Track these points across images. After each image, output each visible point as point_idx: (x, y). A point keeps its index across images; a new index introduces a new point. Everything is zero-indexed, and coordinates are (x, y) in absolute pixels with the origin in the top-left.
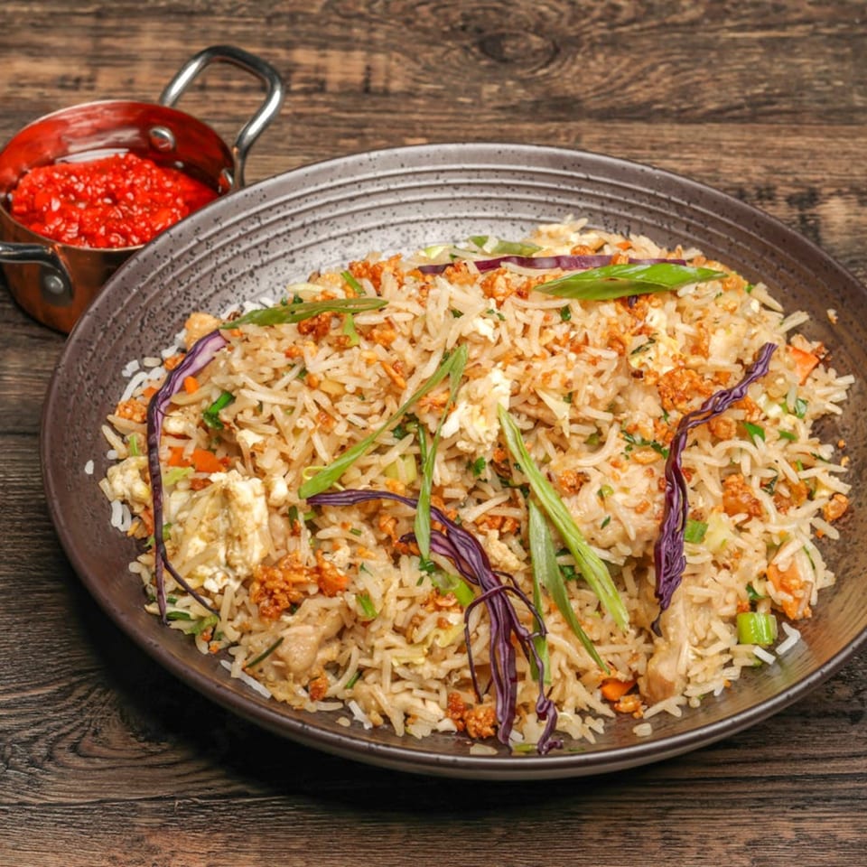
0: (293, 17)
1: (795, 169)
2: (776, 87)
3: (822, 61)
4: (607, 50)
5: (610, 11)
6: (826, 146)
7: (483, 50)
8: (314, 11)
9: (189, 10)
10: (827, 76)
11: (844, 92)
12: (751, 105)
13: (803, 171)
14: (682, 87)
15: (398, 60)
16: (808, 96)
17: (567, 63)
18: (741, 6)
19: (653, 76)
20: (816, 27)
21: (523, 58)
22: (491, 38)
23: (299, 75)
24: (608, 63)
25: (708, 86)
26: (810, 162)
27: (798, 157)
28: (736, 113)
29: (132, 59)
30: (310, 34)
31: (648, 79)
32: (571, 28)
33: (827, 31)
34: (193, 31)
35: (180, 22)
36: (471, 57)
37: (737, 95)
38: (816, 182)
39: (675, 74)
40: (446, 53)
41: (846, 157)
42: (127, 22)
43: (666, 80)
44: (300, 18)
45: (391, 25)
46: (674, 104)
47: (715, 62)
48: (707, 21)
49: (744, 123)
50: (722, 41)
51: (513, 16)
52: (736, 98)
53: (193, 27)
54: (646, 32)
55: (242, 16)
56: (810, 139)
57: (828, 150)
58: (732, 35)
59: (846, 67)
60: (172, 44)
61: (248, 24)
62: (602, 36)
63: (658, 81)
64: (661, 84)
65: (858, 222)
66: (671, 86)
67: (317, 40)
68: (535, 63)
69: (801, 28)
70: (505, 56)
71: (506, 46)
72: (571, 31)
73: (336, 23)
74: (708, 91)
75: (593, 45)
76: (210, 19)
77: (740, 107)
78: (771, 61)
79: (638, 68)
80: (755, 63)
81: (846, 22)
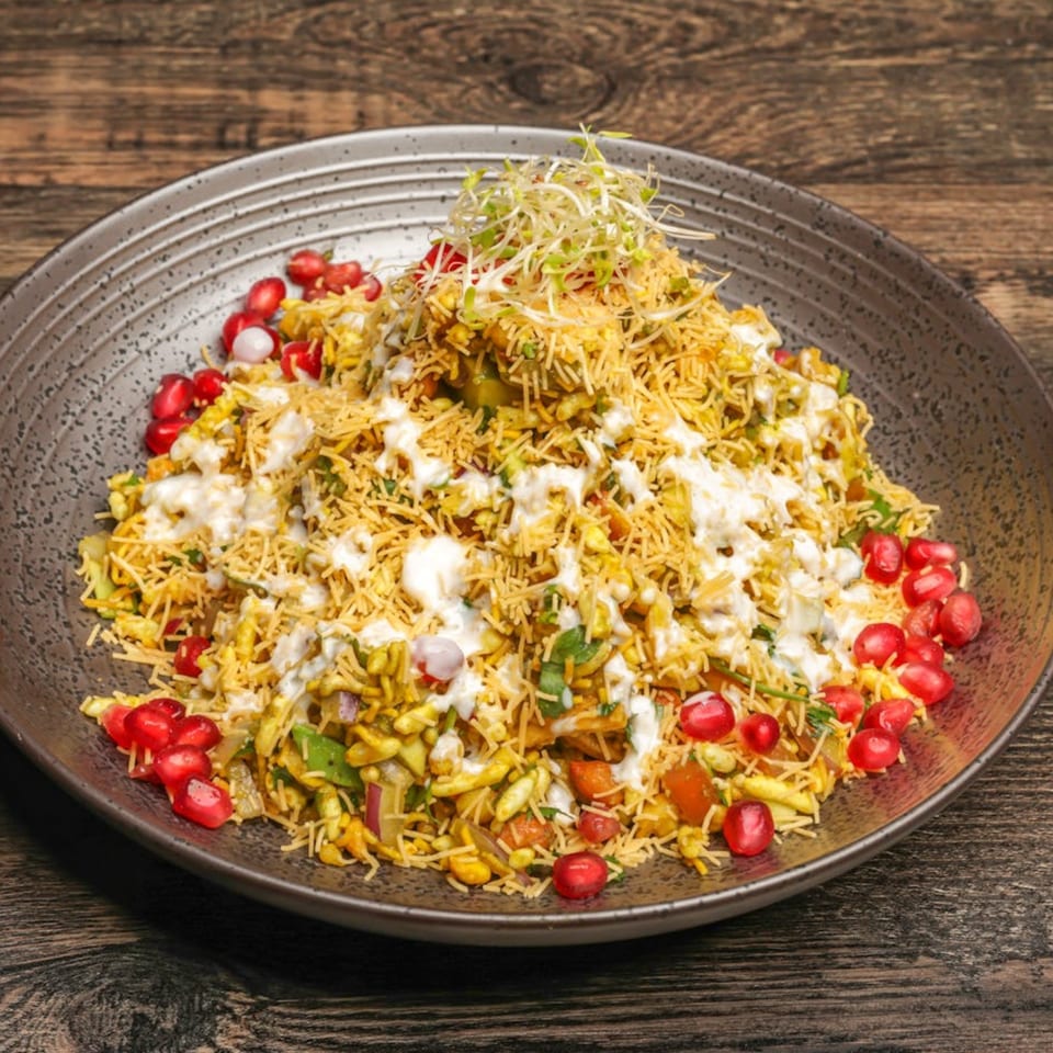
0: (256, 45)
1: (941, 245)
2: (908, 134)
3: (966, 97)
4: (680, 85)
5: (680, 32)
6: (980, 214)
7: (514, 87)
8: (285, 37)
9: (116, 38)
10: (976, 118)
11: (998, 138)
12: (877, 159)
13: (953, 248)
14: (783, 135)
15: (400, 103)
16: (951, 146)
17: (628, 105)
18: (854, 24)
19: (743, 120)
20: (955, 52)
21: (568, 98)
22: (524, 71)
23: (268, 125)
24: (681, 103)
25: (817, 134)
26: (960, 235)
27: (945, 228)
28: (857, 169)
29: (42, 106)
30: (280, 69)
31: (735, 124)
32: (629, 57)
33: (972, 56)
34: (122, 67)
35: (104, 54)
36: (498, 98)
37: (857, 144)
38: (968, 262)
39: (771, 117)
40: (465, 91)
41: (1008, 227)
42: (33, 56)
43: (761, 126)
44: (265, 47)
45: (387, 54)
46: (773, 159)
47: (824, 100)
48: (810, 45)
49: (867, 183)
50: (832, 71)
51: (550, 42)
52: (856, 149)
53: (121, 62)
54: (729, 61)
55: (188, 45)
56: (958, 204)
57: (984, 218)
58: (844, 63)
59: (999, 105)
60: (95, 85)
61: (196, 55)
62: (672, 67)
63: (750, 127)
64: (754, 131)
65: (1029, 318)
66: (767, 134)
67: (290, 76)
68: (585, 105)
69: (936, 52)
70: (544, 95)
71: (545, 82)
72: (630, 61)
73: (315, 53)
74: (818, 140)
75: (660, 79)
76: (147, 49)
77: (861, 162)
78: (899, 99)
79: (722, 109)
80: (879, 100)
81: (994, 44)
